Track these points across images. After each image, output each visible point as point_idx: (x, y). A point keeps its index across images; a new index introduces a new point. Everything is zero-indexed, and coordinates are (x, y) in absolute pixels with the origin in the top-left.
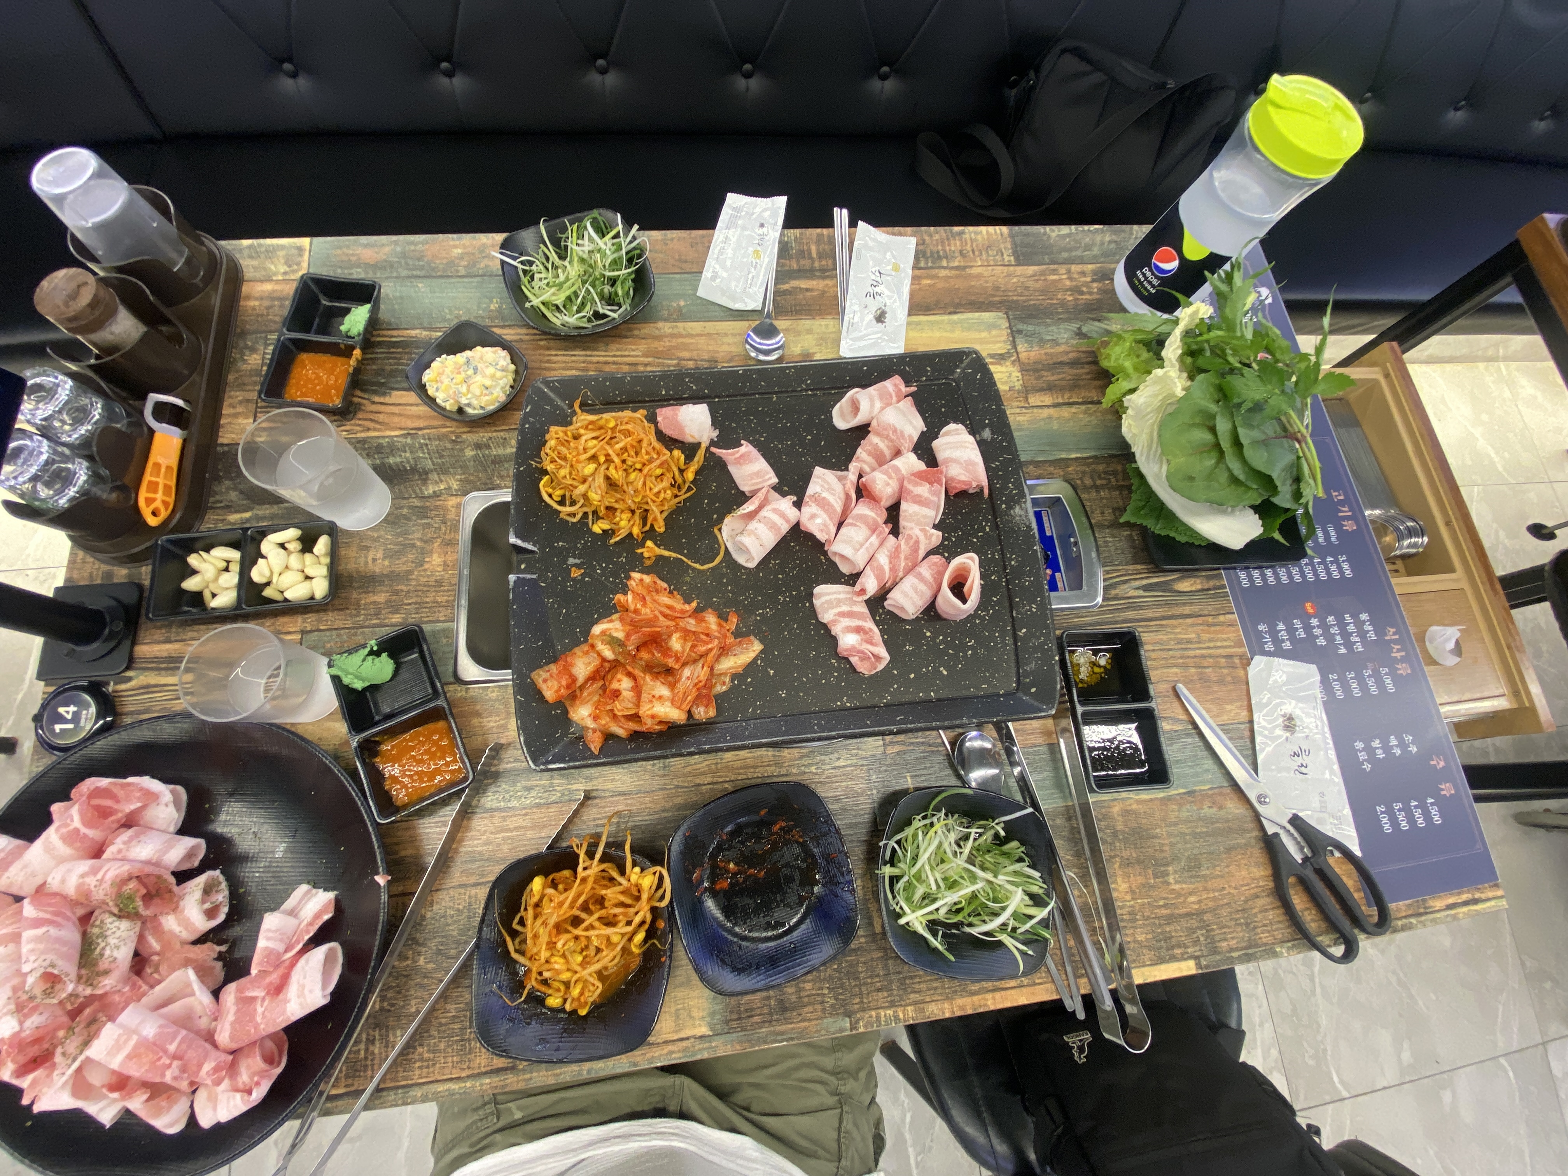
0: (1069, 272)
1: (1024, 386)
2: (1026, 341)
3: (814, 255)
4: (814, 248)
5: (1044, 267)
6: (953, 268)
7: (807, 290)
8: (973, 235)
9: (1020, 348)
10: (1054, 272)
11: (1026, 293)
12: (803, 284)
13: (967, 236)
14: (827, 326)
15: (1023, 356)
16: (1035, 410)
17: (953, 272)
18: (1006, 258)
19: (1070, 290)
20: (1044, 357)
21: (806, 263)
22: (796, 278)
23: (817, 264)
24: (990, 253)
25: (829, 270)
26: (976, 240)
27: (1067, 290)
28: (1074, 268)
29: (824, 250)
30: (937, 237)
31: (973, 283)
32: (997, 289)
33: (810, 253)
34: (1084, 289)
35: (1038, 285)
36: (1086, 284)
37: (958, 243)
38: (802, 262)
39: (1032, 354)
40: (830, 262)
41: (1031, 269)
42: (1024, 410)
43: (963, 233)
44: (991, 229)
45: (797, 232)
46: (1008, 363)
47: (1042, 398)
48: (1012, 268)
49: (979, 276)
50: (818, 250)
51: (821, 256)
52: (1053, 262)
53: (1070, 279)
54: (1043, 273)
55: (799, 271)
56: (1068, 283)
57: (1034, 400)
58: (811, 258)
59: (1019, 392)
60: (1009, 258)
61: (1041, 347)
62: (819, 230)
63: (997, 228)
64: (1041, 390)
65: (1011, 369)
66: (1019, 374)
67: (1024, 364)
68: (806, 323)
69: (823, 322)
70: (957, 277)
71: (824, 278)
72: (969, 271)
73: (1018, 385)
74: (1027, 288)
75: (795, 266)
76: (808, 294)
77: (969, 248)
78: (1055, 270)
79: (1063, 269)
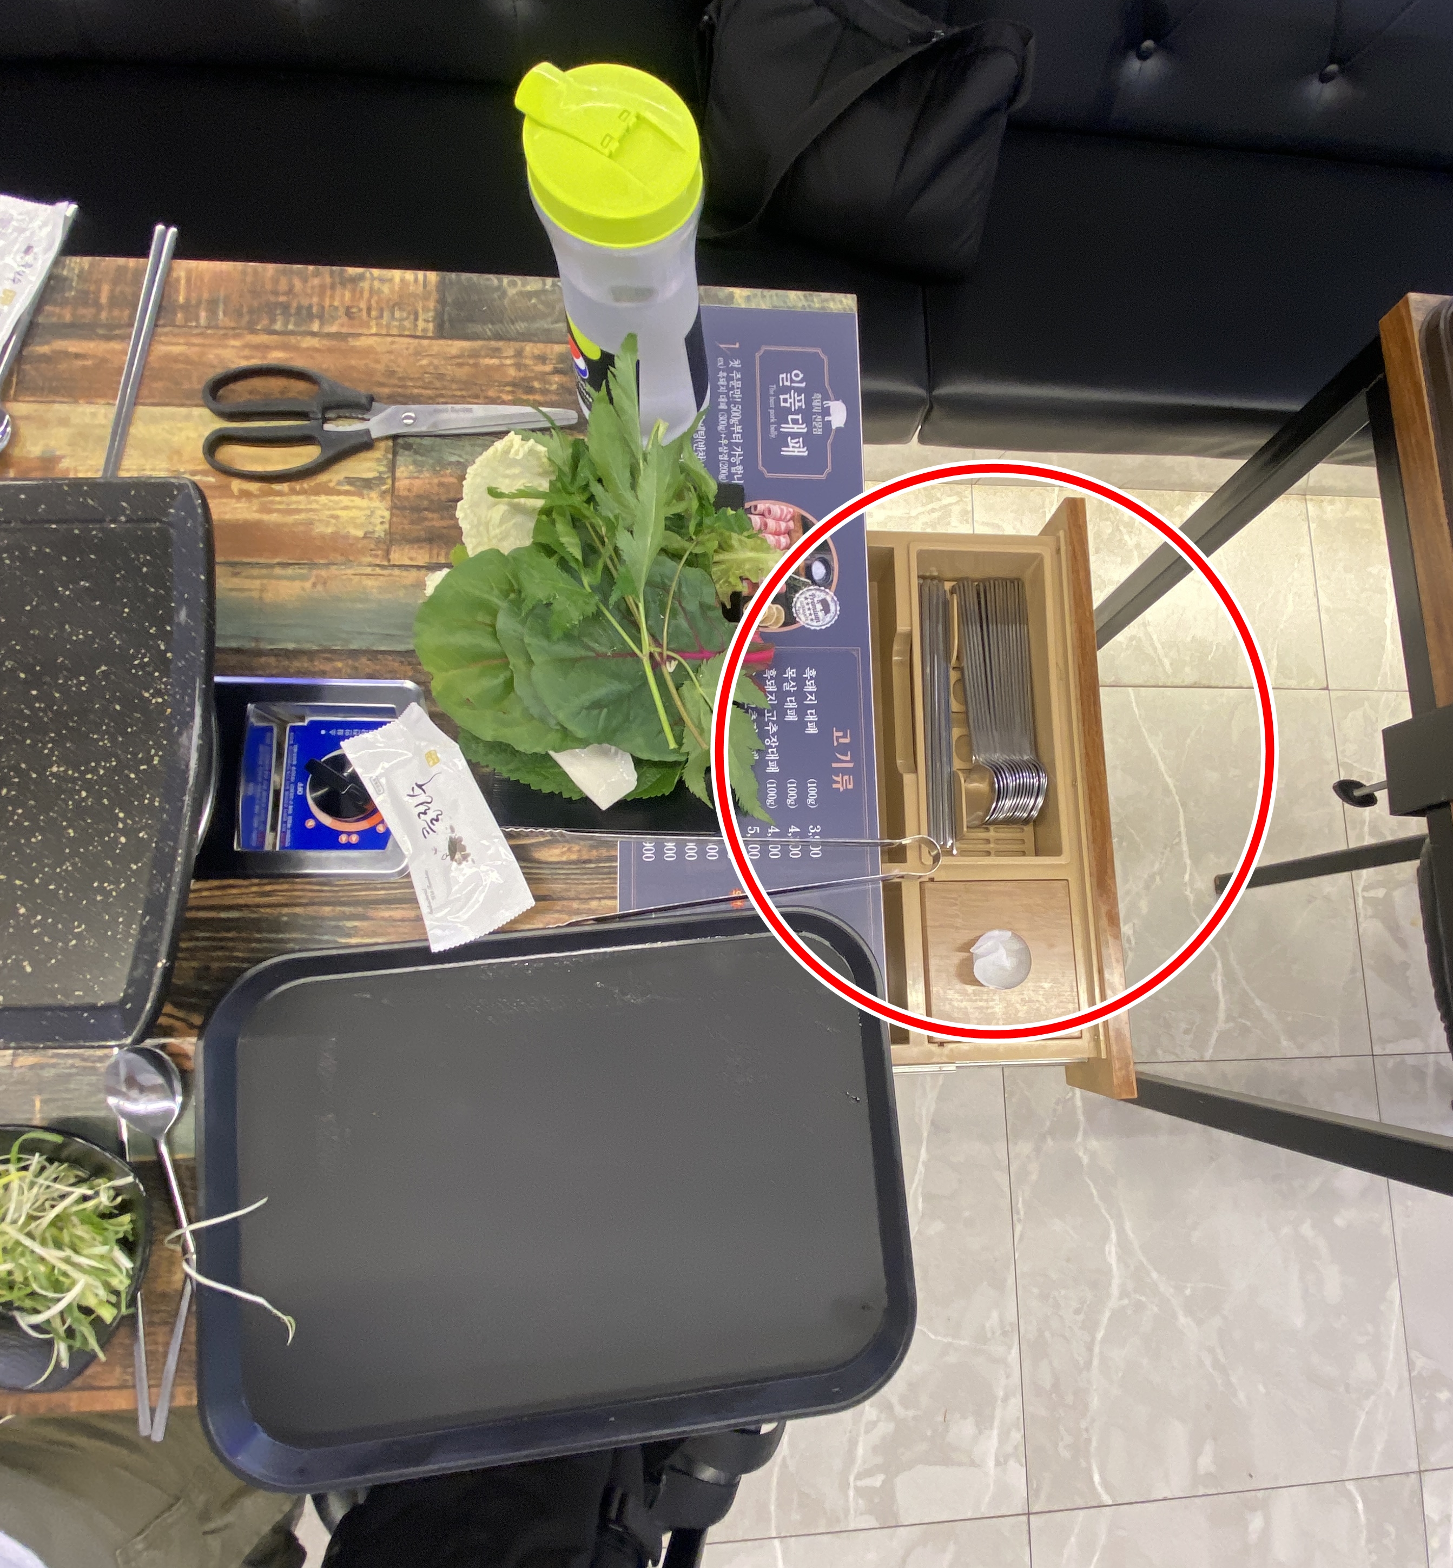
0: (519, 354)
1: (389, 533)
2: (415, 463)
3: (104, 300)
4: (106, 289)
5: (479, 343)
6: (329, 336)
7: (77, 356)
8: (376, 284)
9: (401, 472)
10: (495, 353)
11: (438, 384)
12: (73, 346)
13: (365, 285)
14: (94, 415)
15: (402, 484)
16: (396, 572)
17: (326, 342)
18: (421, 324)
19: (514, 384)
20: (436, 489)
21: (87, 313)
22: (64, 336)
23: (104, 315)
24: (397, 314)
25: (119, 326)
26: (379, 292)
27: (507, 384)
28: (529, 348)
29: (122, 293)
30: (316, 281)
31: (353, 362)
32: (391, 373)
33: (97, 298)
34: (536, 384)
35: (462, 373)
36: (542, 377)
37: (348, 295)
38: (82, 311)
39: (417, 483)
40: (127, 312)
41: (456, 346)
42: (378, 571)
43: (361, 277)
44: (409, 275)
45: (86, 261)
46: (374, 494)
47: (413, 554)
48: (425, 342)
49: (368, 351)
50: (112, 291)
51: (114, 301)
52: (498, 337)
53: (518, 366)
54: (475, 354)
55: (72, 325)
56: (512, 372)
57: (397, 556)
58: (97, 305)
59: (378, 541)
60: (426, 324)
61: (435, 472)
62: (121, 261)
63: (420, 274)
64: (415, 541)
65: (377, 503)
66: (387, 514)
67: (399, 497)
68: (61, 409)
69: (89, 409)
70: (330, 350)
71: (108, 338)
72: (353, 342)
73: (380, 531)
74: (441, 377)
75: (68, 318)
76: (79, 363)
77: (363, 305)
78: (498, 350)
79: (509, 349)
